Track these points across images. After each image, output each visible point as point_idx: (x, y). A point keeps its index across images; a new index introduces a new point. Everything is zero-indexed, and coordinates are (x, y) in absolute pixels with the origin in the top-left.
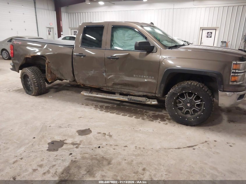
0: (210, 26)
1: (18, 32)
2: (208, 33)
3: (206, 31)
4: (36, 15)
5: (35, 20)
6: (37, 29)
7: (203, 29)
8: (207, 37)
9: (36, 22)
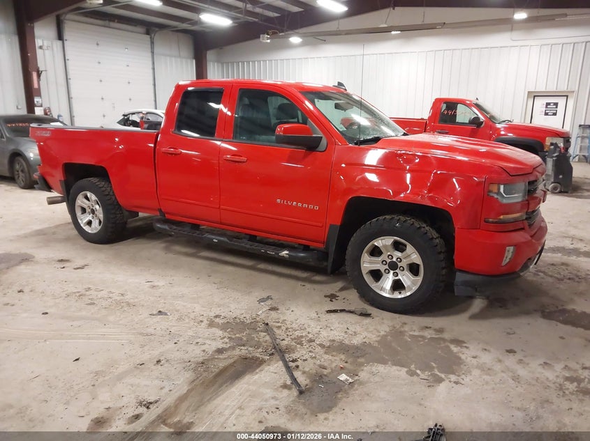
0: (552, 88)
1: (114, 104)
2: (548, 104)
3: (543, 101)
4: (154, 69)
5: (152, 78)
6: (153, 99)
7: (534, 96)
8: (546, 114)
9: (152, 82)
